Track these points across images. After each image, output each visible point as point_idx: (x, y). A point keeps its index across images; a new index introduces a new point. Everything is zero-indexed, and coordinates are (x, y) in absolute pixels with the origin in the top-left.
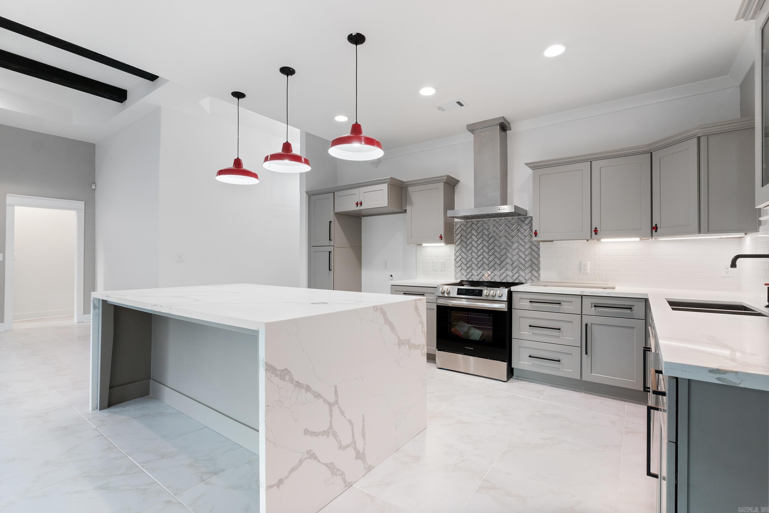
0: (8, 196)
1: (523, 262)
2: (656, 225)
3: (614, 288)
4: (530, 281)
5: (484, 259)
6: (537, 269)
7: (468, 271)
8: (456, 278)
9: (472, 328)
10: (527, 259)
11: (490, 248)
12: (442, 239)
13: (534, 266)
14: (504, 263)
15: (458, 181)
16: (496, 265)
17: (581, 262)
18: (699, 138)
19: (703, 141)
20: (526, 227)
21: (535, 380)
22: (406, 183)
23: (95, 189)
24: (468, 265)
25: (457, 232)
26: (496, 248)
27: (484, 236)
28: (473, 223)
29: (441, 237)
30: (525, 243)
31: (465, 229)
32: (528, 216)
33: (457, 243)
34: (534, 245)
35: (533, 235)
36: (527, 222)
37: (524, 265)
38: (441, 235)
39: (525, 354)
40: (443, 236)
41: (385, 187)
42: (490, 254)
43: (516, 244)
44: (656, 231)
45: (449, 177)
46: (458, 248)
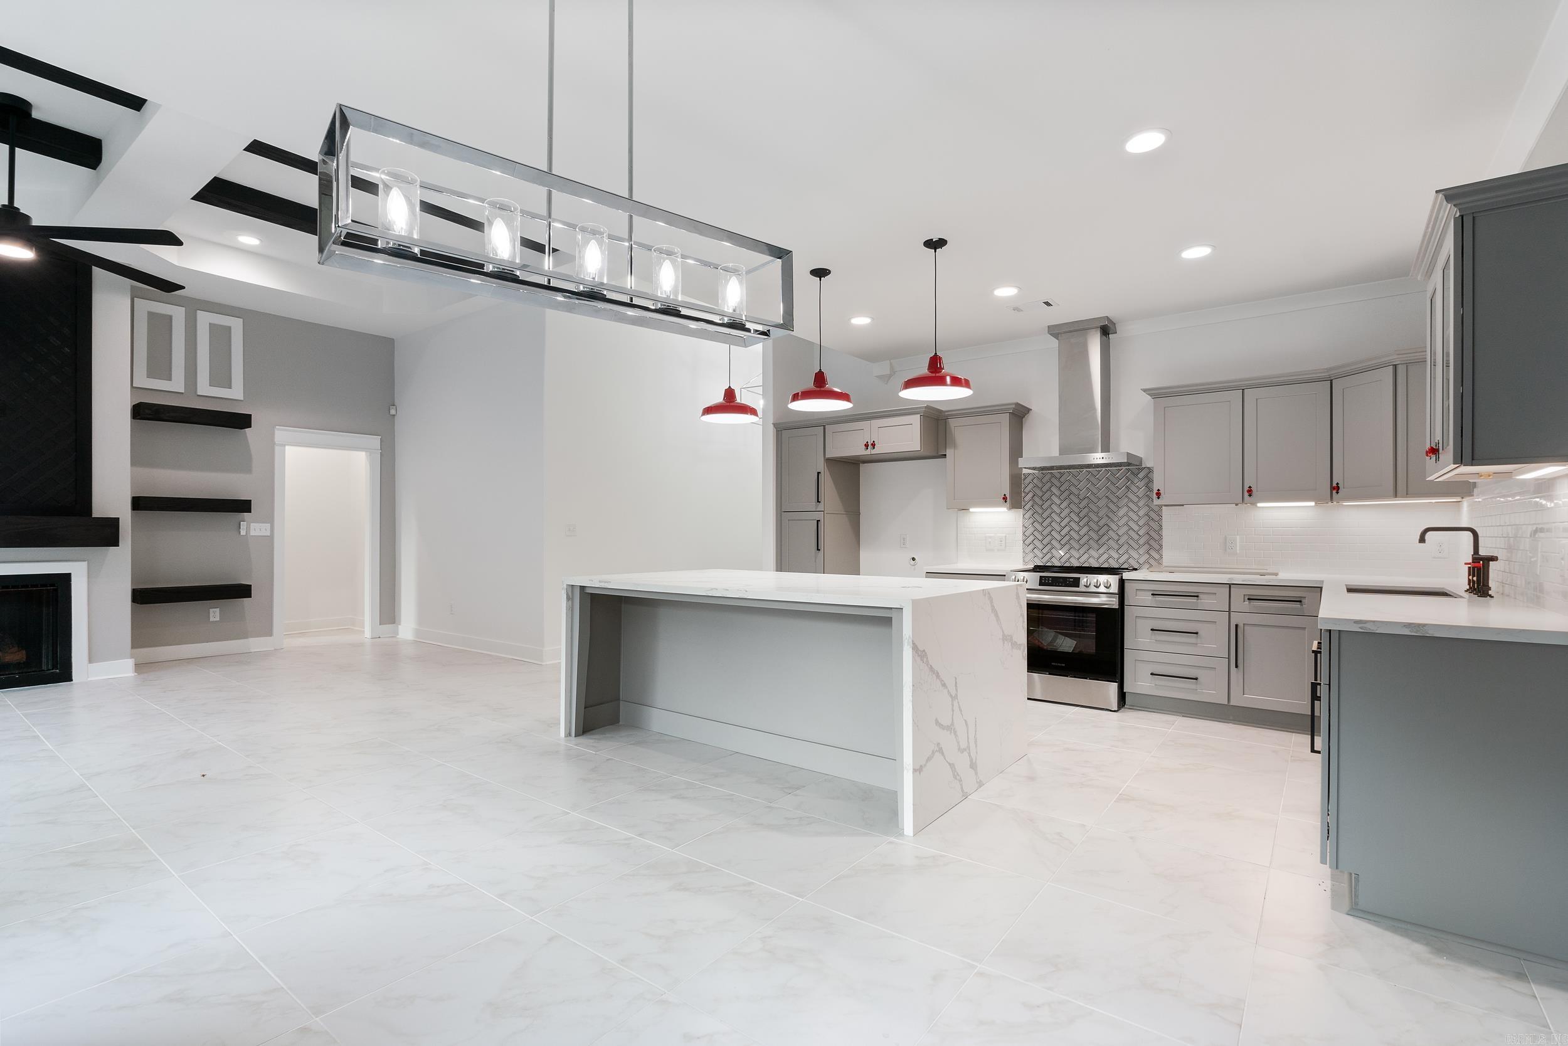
0: (278, 429)
1: (1136, 537)
2: (1338, 484)
3: (1276, 574)
4: (1147, 566)
5: (1072, 533)
6: (1157, 547)
7: (1045, 551)
8: (1025, 562)
9: (1060, 636)
10: (1141, 533)
11: (1081, 515)
12: (1006, 502)
13: (1152, 542)
14: (1105, 538)
15: (1028, 410)
16: (1091, 542)
17: (1226, 538)
18: (1395, 366)
19: (1401, 370)
20: (1141, 484)
21: (1157, 709)
22: (947, 413)
23: (394, 415)
24: (1045, 542)
25: (1027, 490)
26: (1091, 515)
27: (1072, 497)
28: (1053, 475)
29: (1005, 499)
30: (1139, 507)
31: (1040, 485)
32: (1143, 466)
33: (1027, 507)
34: (1152, 510)
35: (1155, 496)
36: (1141, 475)
37: (1137, 542)
38: (1005, 495)
39: (1145, 670)
40: (1008, 496)
41: (916, 420)
42: (1081, 524)
43: (1125, 509)
44: (1337, 493)
45: (1017, 404)
46: (1027, 516)
